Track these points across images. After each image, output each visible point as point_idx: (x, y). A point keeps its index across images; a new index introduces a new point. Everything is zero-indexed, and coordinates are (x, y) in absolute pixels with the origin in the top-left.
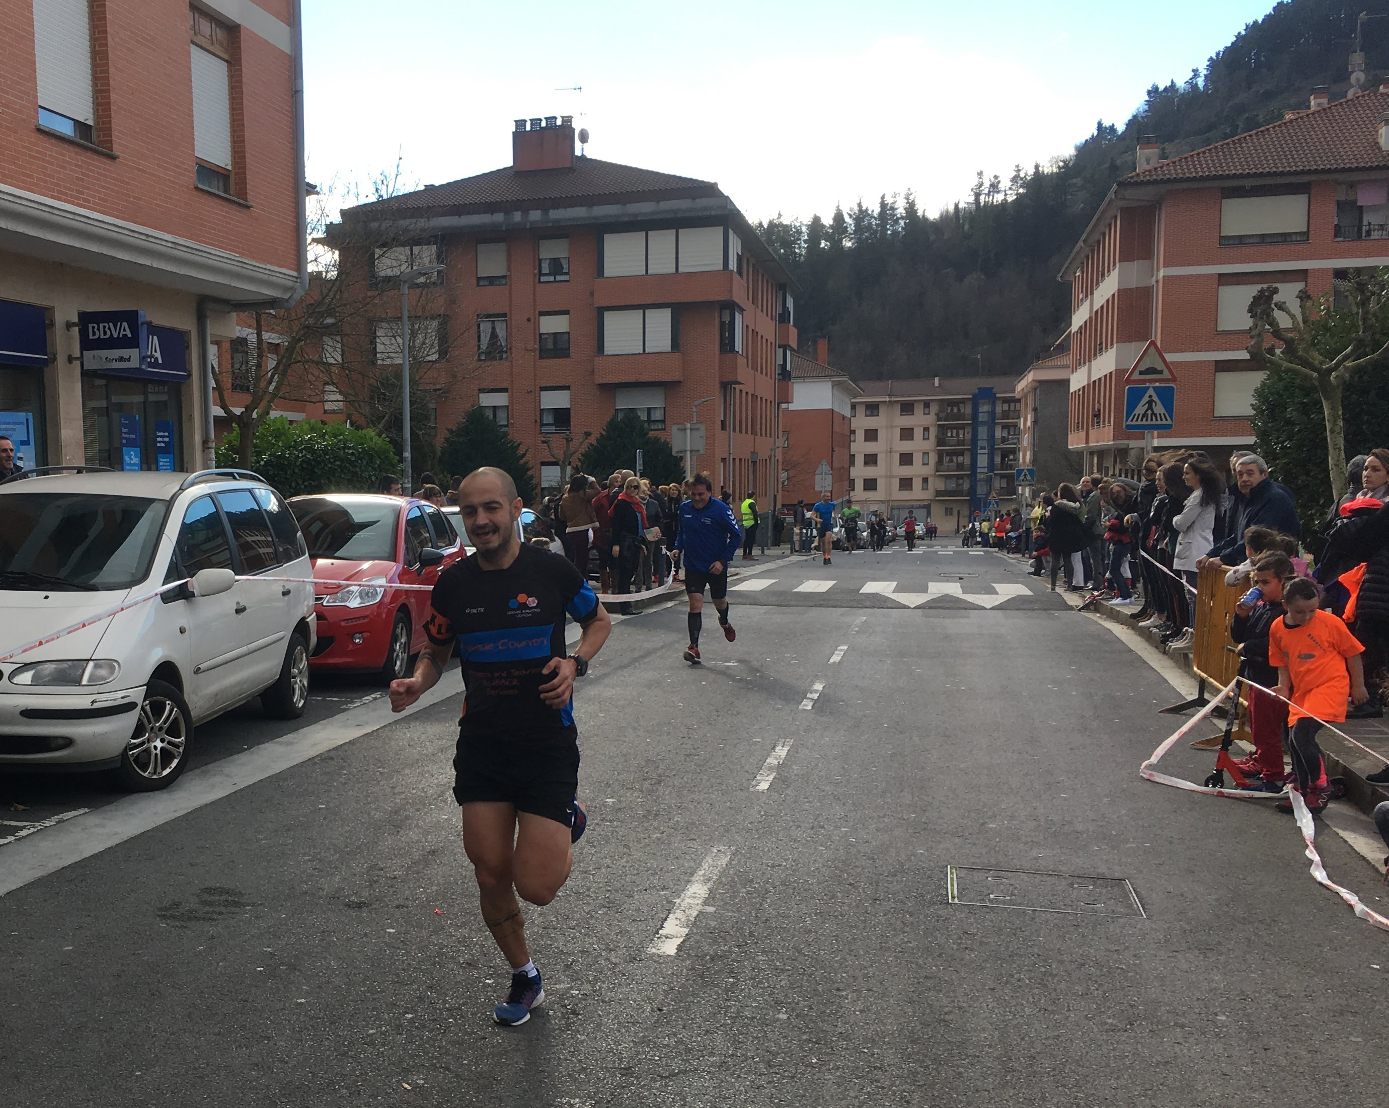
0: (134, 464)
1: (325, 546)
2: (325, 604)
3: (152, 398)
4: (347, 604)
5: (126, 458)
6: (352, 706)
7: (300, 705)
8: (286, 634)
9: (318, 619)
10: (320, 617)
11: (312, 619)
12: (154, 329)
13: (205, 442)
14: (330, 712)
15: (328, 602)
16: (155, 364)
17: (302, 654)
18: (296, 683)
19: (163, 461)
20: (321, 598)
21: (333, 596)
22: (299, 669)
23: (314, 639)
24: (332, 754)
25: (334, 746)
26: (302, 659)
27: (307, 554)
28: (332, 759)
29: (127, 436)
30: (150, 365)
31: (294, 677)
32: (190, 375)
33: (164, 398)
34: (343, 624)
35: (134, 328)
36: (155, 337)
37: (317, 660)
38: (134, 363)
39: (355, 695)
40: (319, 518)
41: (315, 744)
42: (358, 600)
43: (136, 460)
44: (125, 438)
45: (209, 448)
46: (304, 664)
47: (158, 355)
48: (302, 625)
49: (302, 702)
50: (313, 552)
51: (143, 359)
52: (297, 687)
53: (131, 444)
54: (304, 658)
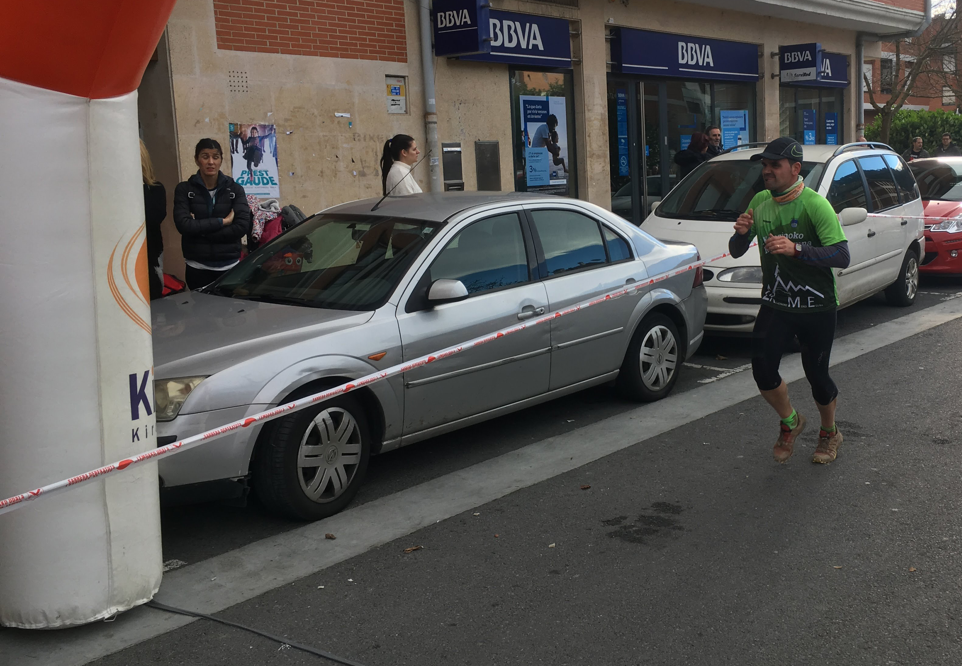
0: (812, 141)
1: (934, 192)
2: (932, 230)
3: (824, 100)
4: (948, 230)
5: (807, 137)
6: (948, 299)
7: (912, 297)
8: (904, 250)
9: (926, 240)
10: (928, 239)
11: (922, 241)
12: (826, 55)
13: (858, 126)
14: (932, 303)
15: (934, 229)
16: (827, 77)
17: (914, 264)
18: (909, 282)
19: (830, 138)
20: (930, 226)
21: (938, 225)
22: (911, 273)
23: (923, 254)
24: (932, 331)
25: (934, 326)
26: (913, 267)
27: (920, 198)
28: (931, 335)
29: (807, 123)
30: (823, 77)
31: (908, 279)
32: (849, 83)
33: (832, 99)
34: (944, 244)
35: (813, 54)
36: (828, 60)
37: (924, 267)
38: (813, 77)
39: (951, 291)
40: (932, 173)
41: (920, 325)
42: (956, 228)
43: (812, 138)
44: (806, 125)
45: (860, 129)
46: (915, 270)
47: (829, 71)
48: (915, 245)
49: (913, 295)
50: (924, 196)
51: (818, 74)
52: (910, 285)
53: (810, 128)
54: (916, 266)
